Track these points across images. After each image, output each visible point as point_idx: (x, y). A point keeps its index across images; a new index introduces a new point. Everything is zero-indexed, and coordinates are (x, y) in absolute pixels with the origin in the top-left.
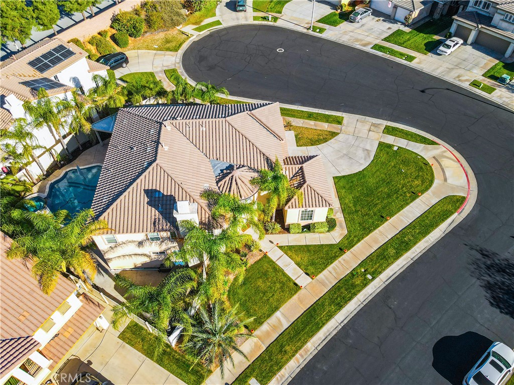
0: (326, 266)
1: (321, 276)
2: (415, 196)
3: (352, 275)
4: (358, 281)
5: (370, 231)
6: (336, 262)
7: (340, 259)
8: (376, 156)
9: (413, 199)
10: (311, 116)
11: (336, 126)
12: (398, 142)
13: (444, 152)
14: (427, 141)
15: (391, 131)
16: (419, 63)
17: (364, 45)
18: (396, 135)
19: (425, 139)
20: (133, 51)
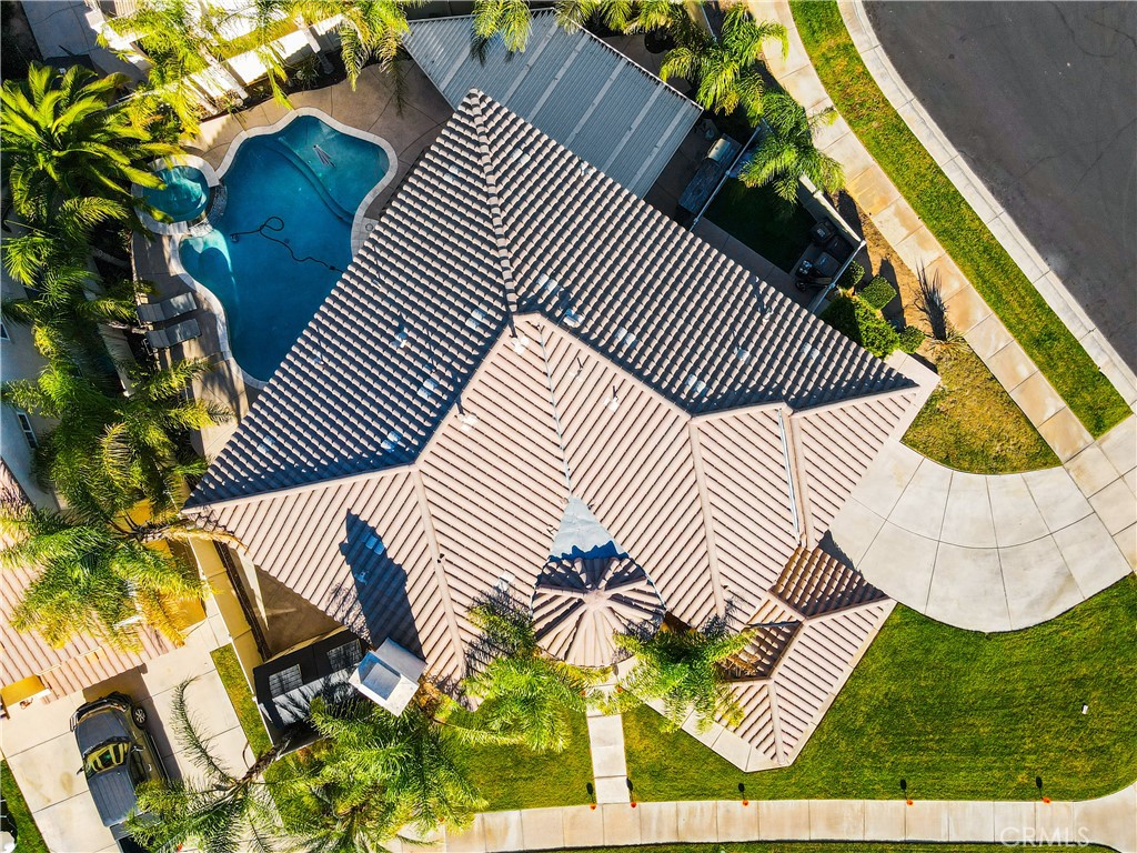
0: (681, 797)
1: (651, 808)
3: (716, 851)
5: (845, 794)
6: (708, 804)
7: (721, 803)
8: (1070, 614)
9: (1021, 794)
10: (1047, 343)
11: (1078, 428)
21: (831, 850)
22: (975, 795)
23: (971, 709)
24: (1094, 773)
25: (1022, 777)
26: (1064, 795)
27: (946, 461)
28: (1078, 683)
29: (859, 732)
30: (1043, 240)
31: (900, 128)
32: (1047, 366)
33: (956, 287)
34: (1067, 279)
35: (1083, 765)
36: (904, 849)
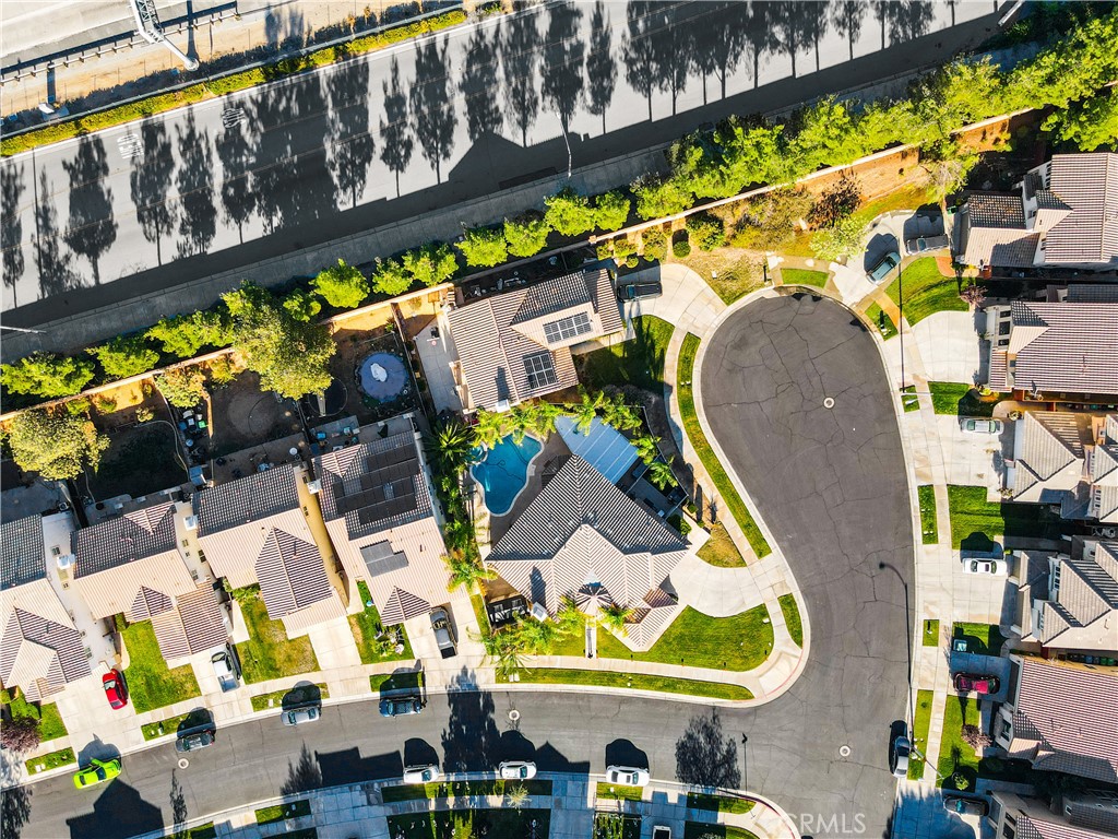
0: (612, 657)
1: (602, 659)
2: (724, 666)
3: (621, 675)
4: (619, 681)
5: (663, 662)
6: (621, 660)
7: (625, 660)
8: (742, 614)
9: (719, 667)
10: (748, 526)
11: (754, 555)
12: (777, 617)
13: (796, 657)
14: (797, 637)
15: (787, 602)
16: (928, 553)
17: (919, 475)
18: (783, 609)
19: (800, 633)
20: (683, 268)
21: (657, 678)
22: (704, 666)
23: (706, 640)
24: (742, 664)
25: (719, 662)
26: (732, 669)
27: (709, 562)
28: (741, 636)
29: (670, 643)
30: (752, 493)
31: (709, 450)
32: (747, 535)
33: (722, 504)
34: (758, 506)
35: (739, 661)
36: (680, 681)
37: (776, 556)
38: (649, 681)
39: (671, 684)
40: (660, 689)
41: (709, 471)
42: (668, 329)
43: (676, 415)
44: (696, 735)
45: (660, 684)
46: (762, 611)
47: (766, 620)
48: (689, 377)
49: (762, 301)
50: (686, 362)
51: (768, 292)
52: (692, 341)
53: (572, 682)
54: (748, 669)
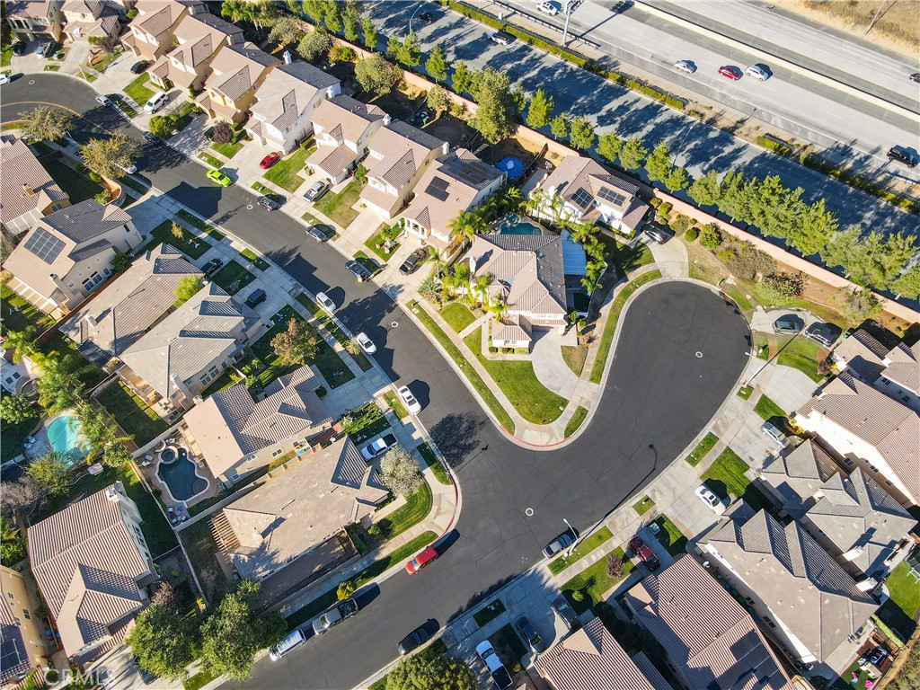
0: (469, 347)
1: (463, 344)
2: (516, 405)
3: (463, 358)
4: (459, 359)
5: (490, 373)
6: (471, 352)
7: (473, 354)
8: (552, 393)
10: (600, 363)
11: (589, 377)
12: (569, 412)
13: (557, 440)
14: (568, 432)
15: (582, 413)
16: (683, 465)
17: (715, 427)
18: (576, 413)
19: (572, 431)
20: (684, 247)
21: (478, 376)
22: (506, 395)
24: (526, 414)
25: (516, 401)
27: (564, 356)
29: (503, 368)
32: (596, 365)
33: (597, 342)
34: (614, 361)
35: (526, 410)
36: (487, 389)
37: (599, 389)
38: (472, 374)
39: (481, 387)
40: (473, 383)
41: (607, 324)
42: (651, 260)
43: (617, 291)
44: (464, 420)
45: (476, 380)
46: (564, 403)
47: (561, 408)
48: (640, 285)
49: (708, 291)
50: (645, 279)
51: (716, 289)
52: (657, 274)
53: (437, 338)
54: (527, 419)
